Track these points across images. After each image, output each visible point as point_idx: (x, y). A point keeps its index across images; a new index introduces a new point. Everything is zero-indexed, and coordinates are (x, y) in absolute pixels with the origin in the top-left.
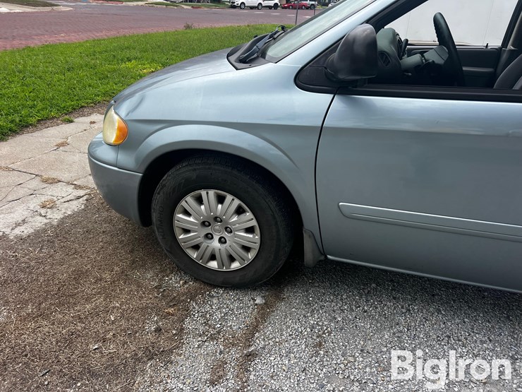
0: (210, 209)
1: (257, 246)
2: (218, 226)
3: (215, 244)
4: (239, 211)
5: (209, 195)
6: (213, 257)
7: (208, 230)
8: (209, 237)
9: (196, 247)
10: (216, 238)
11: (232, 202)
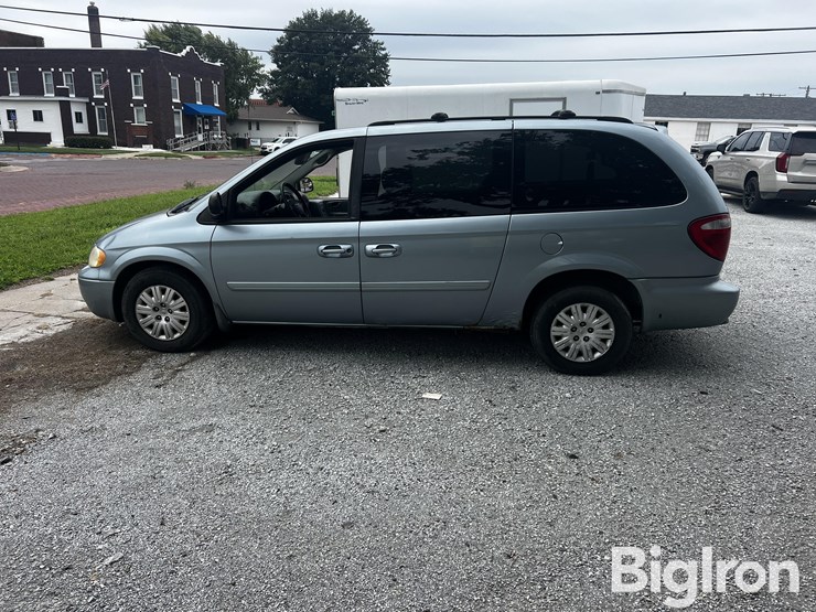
0: (157, 299)
1: (188, 319)
2: (164, 309)
3: (163, 322)
4: (175, 297)
5: (156, 289)
6: (162, 333)
7: (158, 313)
8: (159, 318)
9: (151, 327)
10: (163, 318)
11: (170, 292)
